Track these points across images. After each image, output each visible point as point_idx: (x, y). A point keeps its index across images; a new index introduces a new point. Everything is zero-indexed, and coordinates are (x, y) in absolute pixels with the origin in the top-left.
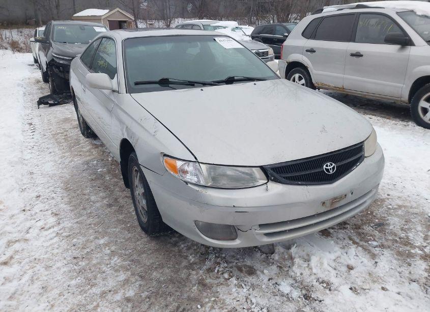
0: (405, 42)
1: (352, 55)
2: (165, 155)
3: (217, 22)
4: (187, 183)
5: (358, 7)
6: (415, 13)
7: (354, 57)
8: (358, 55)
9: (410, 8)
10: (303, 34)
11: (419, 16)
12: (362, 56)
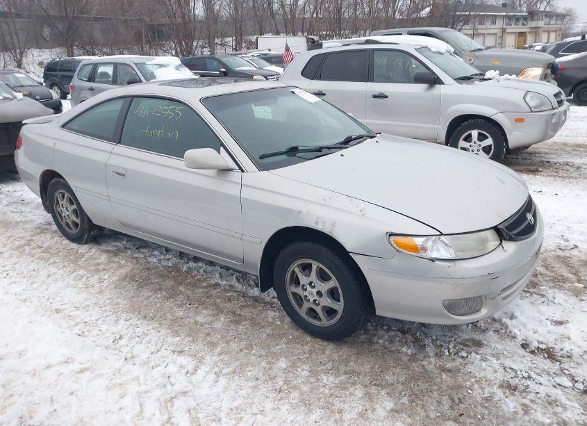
0: (433, 81)
1: (375, 96)
2: (391, 235)
3: (153, 59)
4: (433, 260)
5: (368, 42)
6: (430, 50)
7: (377, 99)
8: (382, 96)
9: (424, 44)
10: (303, 74)
11: (435, 52)
12: (387, 97)
